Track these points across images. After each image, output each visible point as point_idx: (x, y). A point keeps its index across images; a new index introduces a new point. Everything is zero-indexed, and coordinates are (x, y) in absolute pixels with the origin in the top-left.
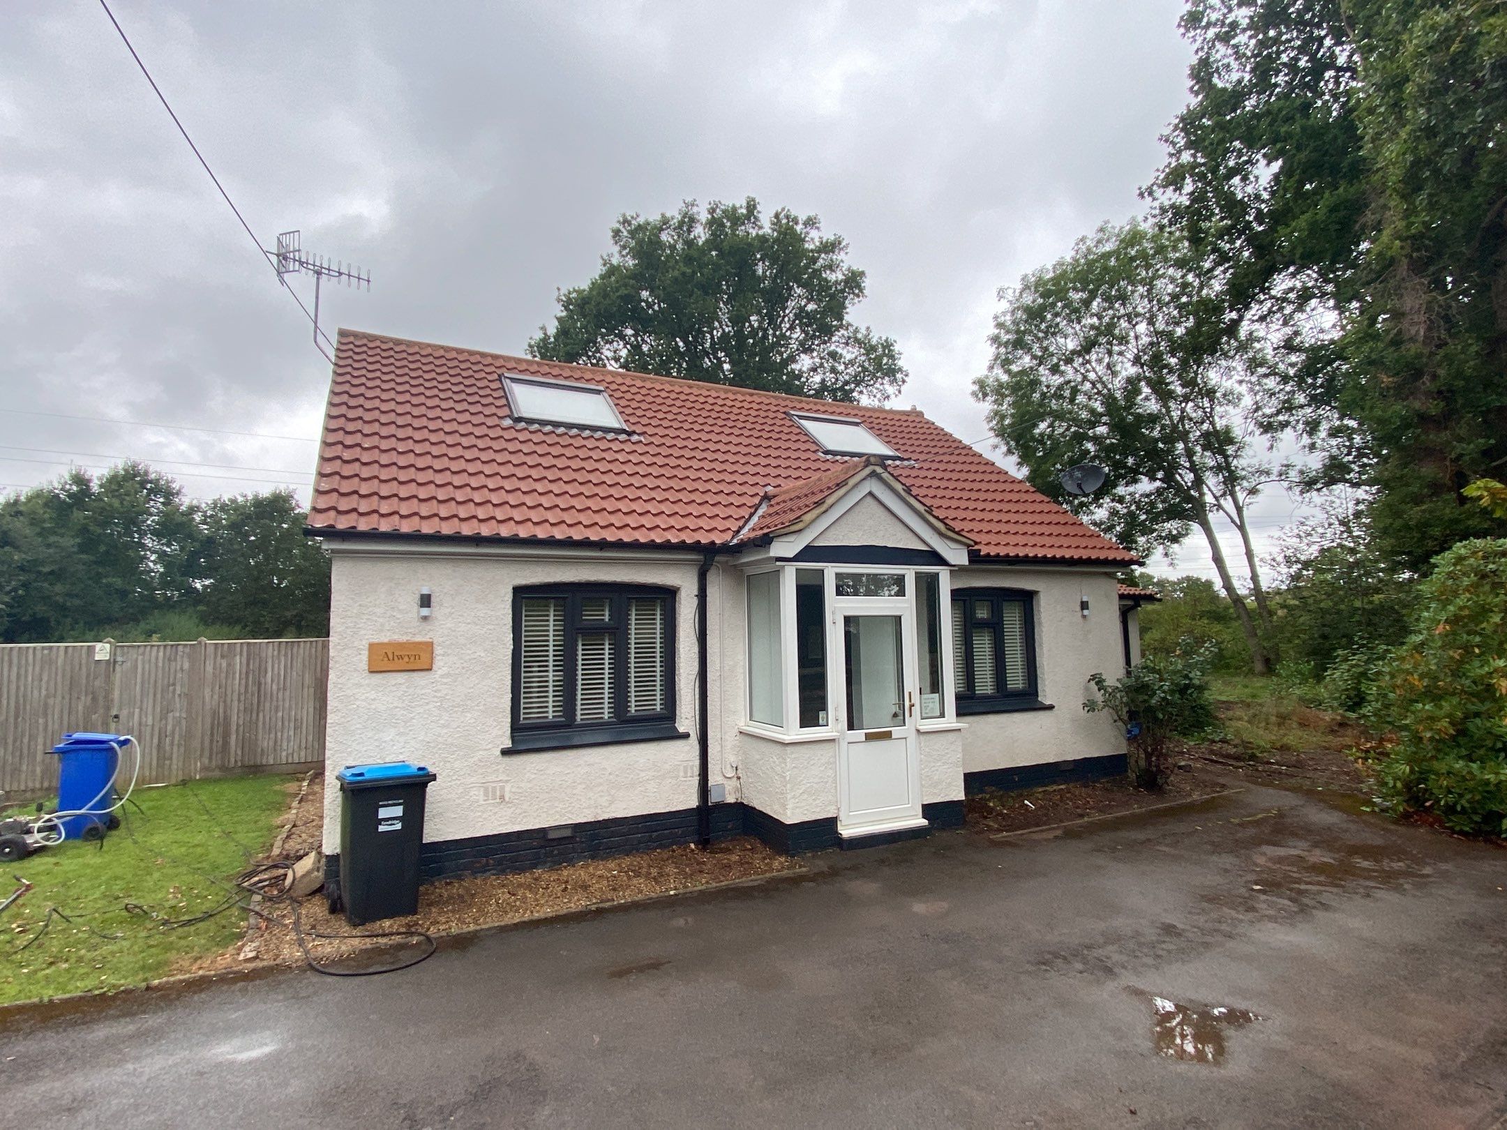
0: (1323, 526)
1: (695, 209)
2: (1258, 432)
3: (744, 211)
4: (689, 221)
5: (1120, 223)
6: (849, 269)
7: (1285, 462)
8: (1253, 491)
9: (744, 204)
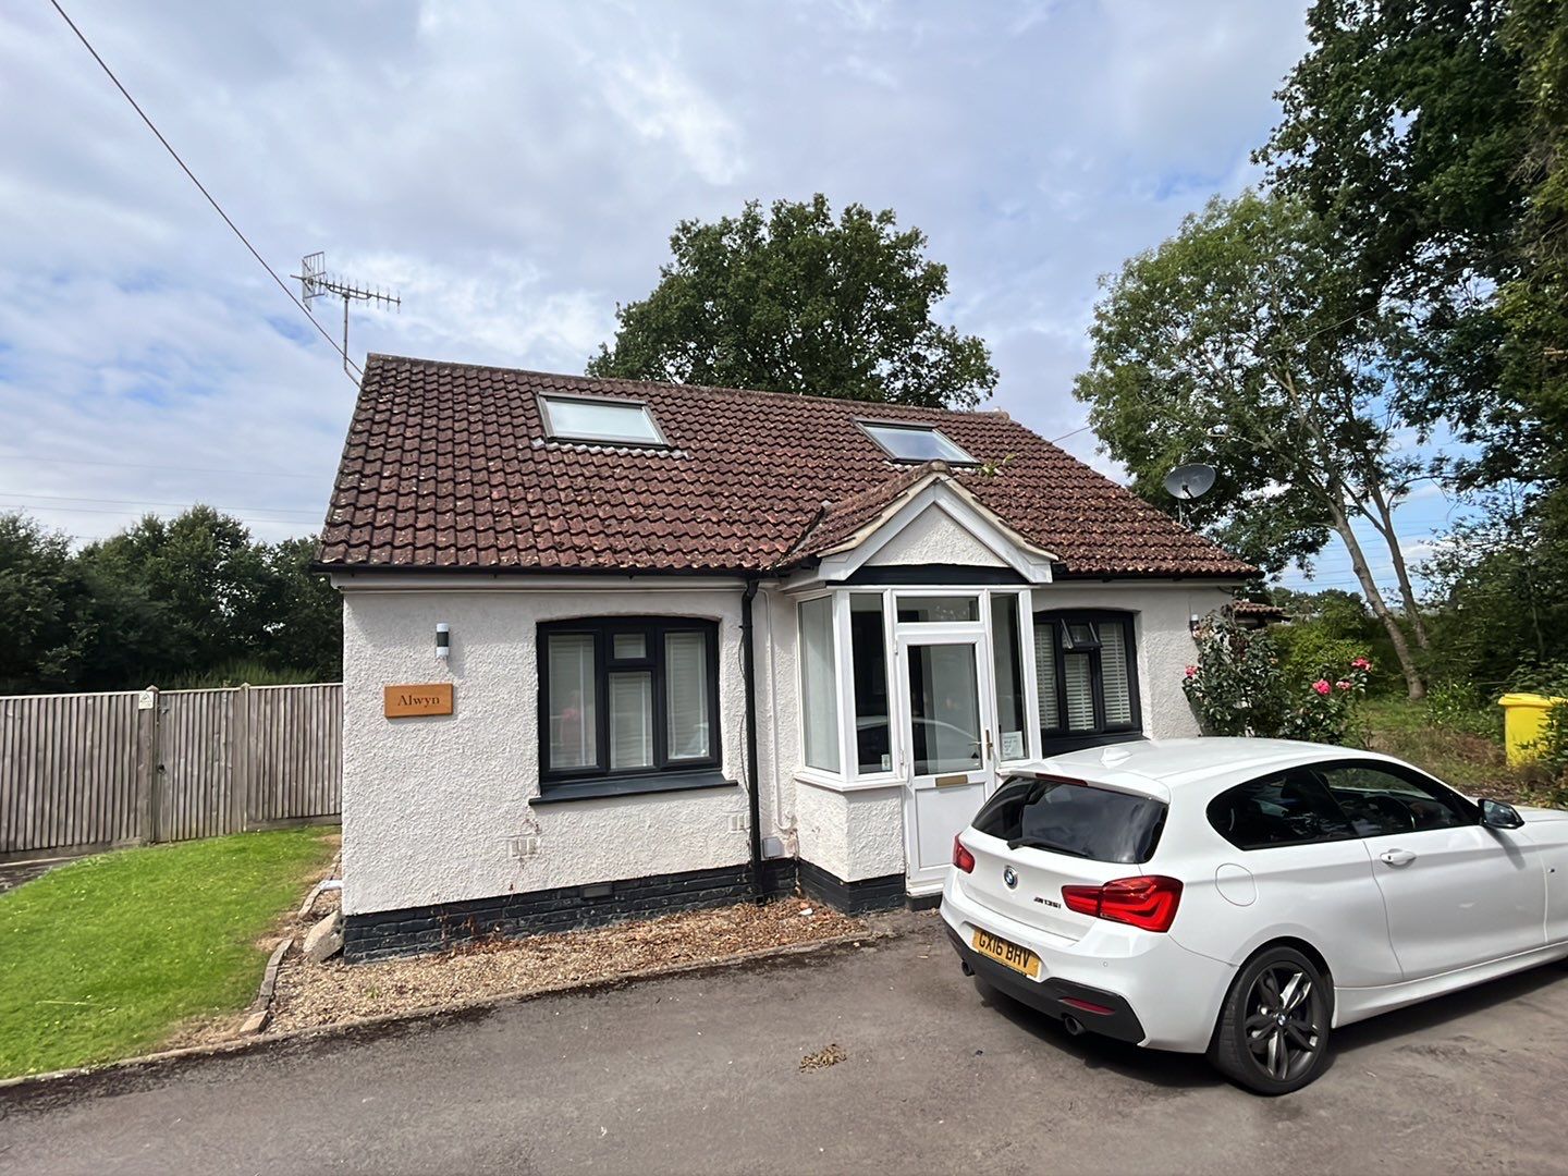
0: (1484, 527)
1: (758, 210)
2: (1404, 422)
3: (812, 209)
4: (752, 223)
5: (1233, 194)
6: (928, 265)
7: (1438, 456)
8: (1401, 490)
9: (812, 202)
